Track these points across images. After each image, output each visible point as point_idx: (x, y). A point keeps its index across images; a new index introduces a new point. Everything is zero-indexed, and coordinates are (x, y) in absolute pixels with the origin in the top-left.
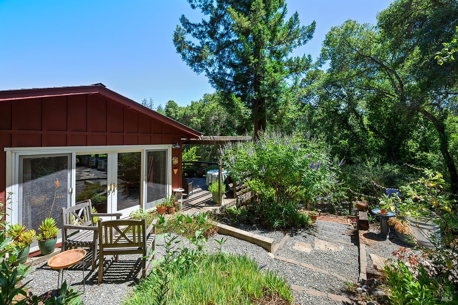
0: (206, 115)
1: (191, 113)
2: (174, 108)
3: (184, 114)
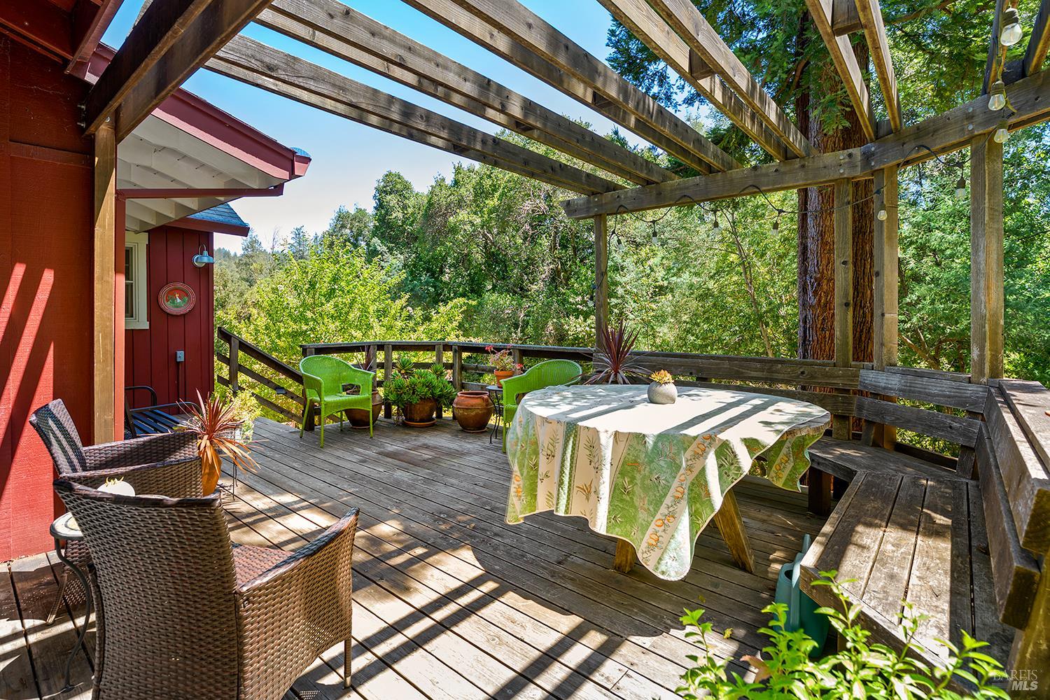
0: (503, 194)
1: (452, 197)
2: (400, 195)
3: (429, 201)
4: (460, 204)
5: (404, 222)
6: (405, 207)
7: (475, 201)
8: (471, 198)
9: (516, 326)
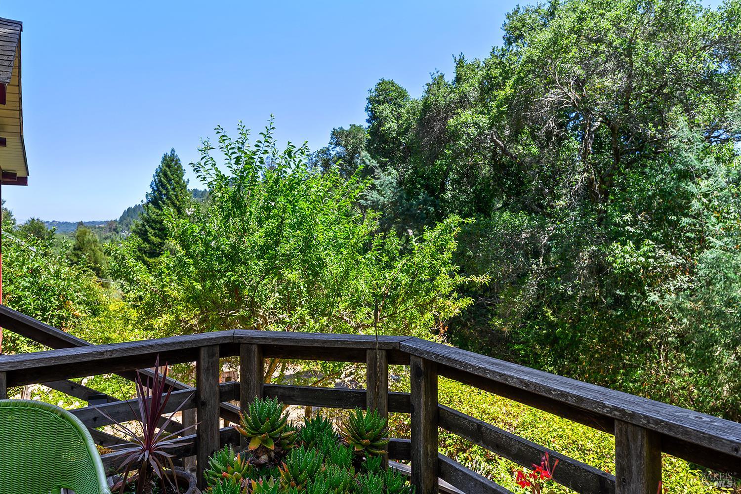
1: (452, 95)
2: (395, 104)
3: (425, 103)
4: (463, 102)
5: (399, 134)
6: (399, 117)
7: (482, 99)
8: (476, 94)
9: (536, 255)
